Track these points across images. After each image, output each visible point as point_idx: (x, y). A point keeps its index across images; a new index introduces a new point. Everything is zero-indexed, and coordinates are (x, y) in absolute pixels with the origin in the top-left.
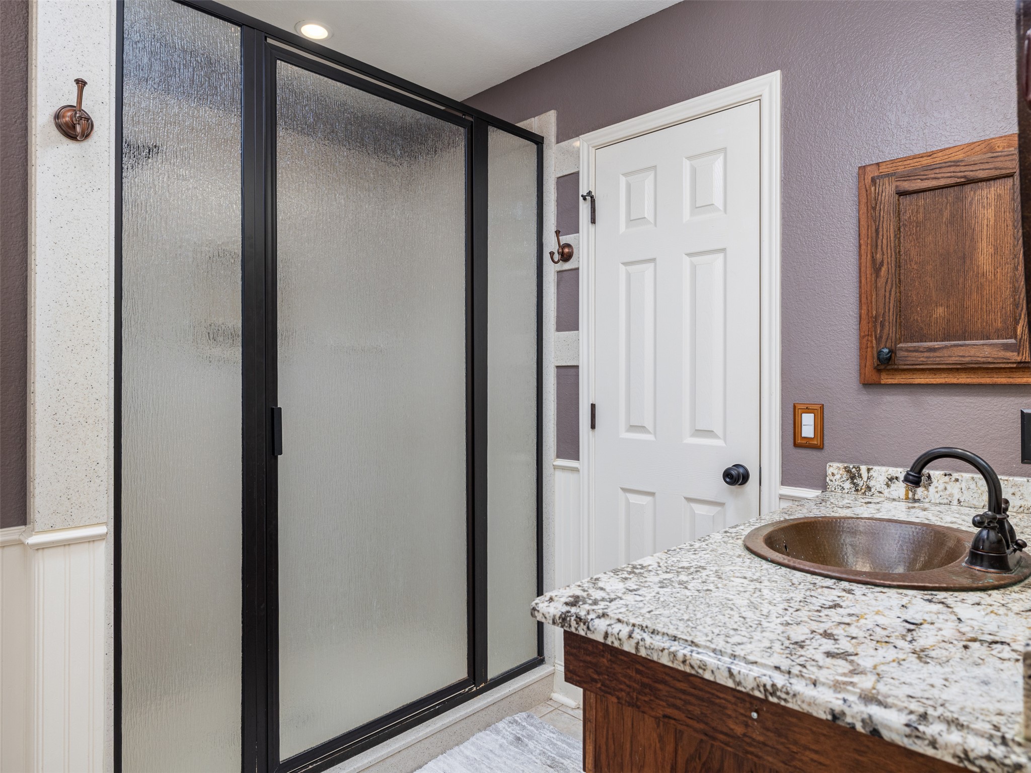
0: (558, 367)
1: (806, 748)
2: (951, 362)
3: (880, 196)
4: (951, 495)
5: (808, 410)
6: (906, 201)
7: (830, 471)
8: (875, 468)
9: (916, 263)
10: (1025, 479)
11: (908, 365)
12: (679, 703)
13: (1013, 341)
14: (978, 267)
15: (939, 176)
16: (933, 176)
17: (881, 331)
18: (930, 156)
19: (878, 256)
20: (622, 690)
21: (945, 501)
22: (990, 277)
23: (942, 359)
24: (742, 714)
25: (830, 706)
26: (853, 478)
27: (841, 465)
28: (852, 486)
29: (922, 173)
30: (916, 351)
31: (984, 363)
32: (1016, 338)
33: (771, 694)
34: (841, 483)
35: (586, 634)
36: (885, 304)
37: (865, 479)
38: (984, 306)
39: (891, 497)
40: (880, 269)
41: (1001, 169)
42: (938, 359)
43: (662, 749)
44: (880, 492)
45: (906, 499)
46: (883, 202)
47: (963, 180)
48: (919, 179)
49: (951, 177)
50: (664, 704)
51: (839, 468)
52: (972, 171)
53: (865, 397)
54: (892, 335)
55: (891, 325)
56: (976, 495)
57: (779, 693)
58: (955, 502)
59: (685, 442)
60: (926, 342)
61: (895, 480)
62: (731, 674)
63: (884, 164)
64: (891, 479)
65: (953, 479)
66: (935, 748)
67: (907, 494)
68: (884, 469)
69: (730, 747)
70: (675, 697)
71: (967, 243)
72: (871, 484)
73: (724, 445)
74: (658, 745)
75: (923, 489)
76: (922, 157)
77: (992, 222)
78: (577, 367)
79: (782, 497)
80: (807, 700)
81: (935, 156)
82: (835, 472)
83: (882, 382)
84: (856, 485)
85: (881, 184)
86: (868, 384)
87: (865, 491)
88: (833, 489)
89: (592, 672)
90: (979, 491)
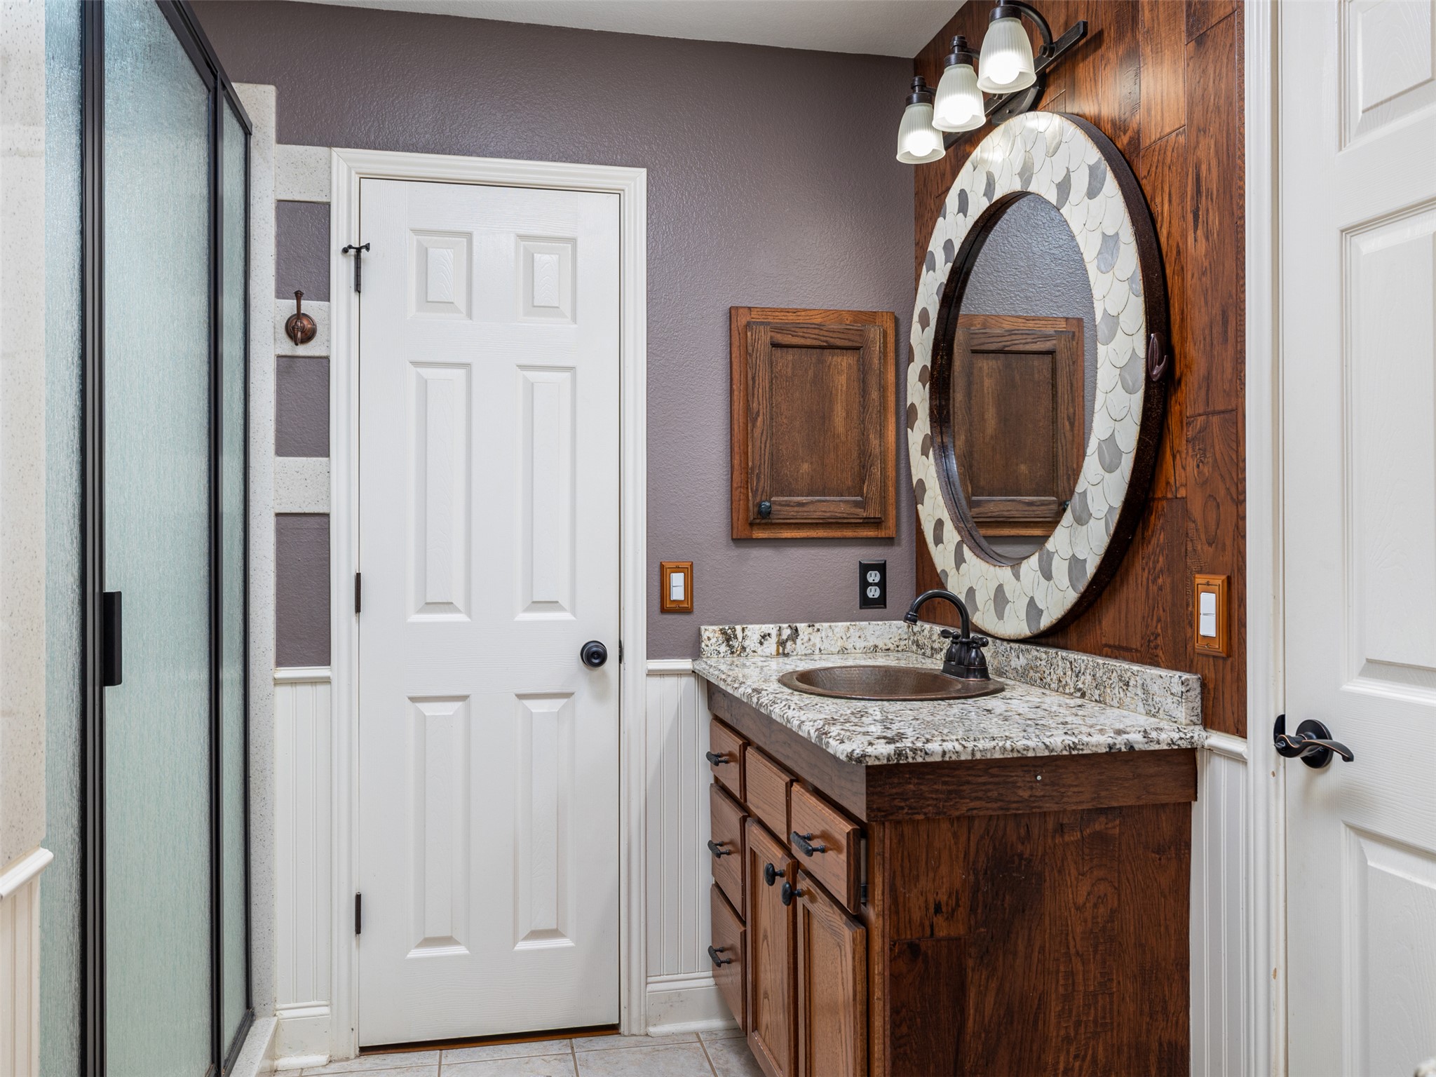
0: (278, 515)
1: (1070, 786)
2: (816, 517)
3: (756, 344)
4: (814, 645)
5: (677, 569)
6: (778, 352)
7: (705, 635)
8: (750, 626)
9: (786, 417)
10: (867, 623)
11: (780, 519)
12: (980, 794)
13: (859, 498)
14: (834, 427)
15: (806, 335)
16: (801, 334)
17: (757, 483)
18: (795, 313)
19: (754, 404)
20: (929, 805)
21: (810, 651)
22: (843, 438)
23: (808, 514)
24: (1028, 782)
25: (1107, 742)
26: (728, 640)
27: (716, 628)
28: (728, 648)
29: (793, 329)
30: (788, 505)
31: (840, 518)
32: (862, 496)
33: (1073, 749)
34: (717, 648)
35: (924, 759)
36: (760, 456)
37: (740, 639)
38: (839, 465)
39: (764, 655)
40: (757, 419)
41: (853, 341)
42: (805, 514)
43: (956, 843)
44: (754, 652)
45: (777, 655)
46: (759, 350)
47: (825, 344)
48: (790, 334)
49: (816, 339)
50: (968, 801)
51: (714, 631)
52: (832, 337)
53: (736, 552)
54: (768, 489)
55: (766, 477)
56: (833, 642)
57: (1078, 747)
58: (817, 651)
59: (517, 619)
60: (794, 496)
61: (768, 637)
62: (1047, 747)
63: (756, 310)
64: (764, 637)
65: (816, 630)
66: (1159, 744)
67: (778, 650)
68: (757, 627)
69: (1021, 810)
70: (976, 791)
71: (827, 405)
72: (746, 643)
73: (574, 618)
74: (953, 842)
75: (792, 642)
76: (788, 312)
77: (844, 388)
78: (327, 515)
79: (651, 673)
80: (1095, 744)
81: (799, 313)
82: (711, 636)
83: (754, 537)
84: (731, 647)
85: (757, 331)
86: (739, 541)
87: (741, 652)
88: (709, 655)
89: (898, 802)
90: (835, 638)
